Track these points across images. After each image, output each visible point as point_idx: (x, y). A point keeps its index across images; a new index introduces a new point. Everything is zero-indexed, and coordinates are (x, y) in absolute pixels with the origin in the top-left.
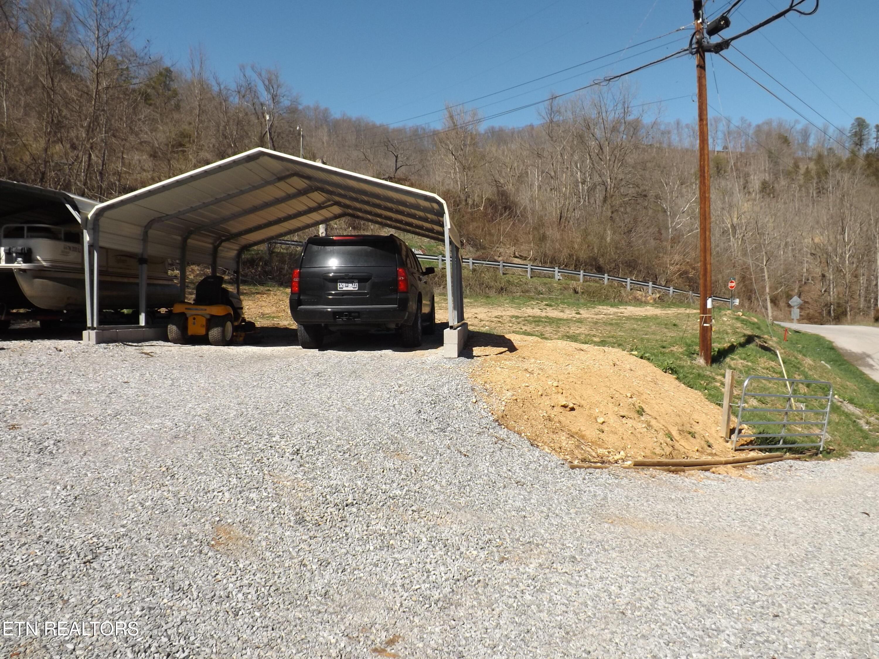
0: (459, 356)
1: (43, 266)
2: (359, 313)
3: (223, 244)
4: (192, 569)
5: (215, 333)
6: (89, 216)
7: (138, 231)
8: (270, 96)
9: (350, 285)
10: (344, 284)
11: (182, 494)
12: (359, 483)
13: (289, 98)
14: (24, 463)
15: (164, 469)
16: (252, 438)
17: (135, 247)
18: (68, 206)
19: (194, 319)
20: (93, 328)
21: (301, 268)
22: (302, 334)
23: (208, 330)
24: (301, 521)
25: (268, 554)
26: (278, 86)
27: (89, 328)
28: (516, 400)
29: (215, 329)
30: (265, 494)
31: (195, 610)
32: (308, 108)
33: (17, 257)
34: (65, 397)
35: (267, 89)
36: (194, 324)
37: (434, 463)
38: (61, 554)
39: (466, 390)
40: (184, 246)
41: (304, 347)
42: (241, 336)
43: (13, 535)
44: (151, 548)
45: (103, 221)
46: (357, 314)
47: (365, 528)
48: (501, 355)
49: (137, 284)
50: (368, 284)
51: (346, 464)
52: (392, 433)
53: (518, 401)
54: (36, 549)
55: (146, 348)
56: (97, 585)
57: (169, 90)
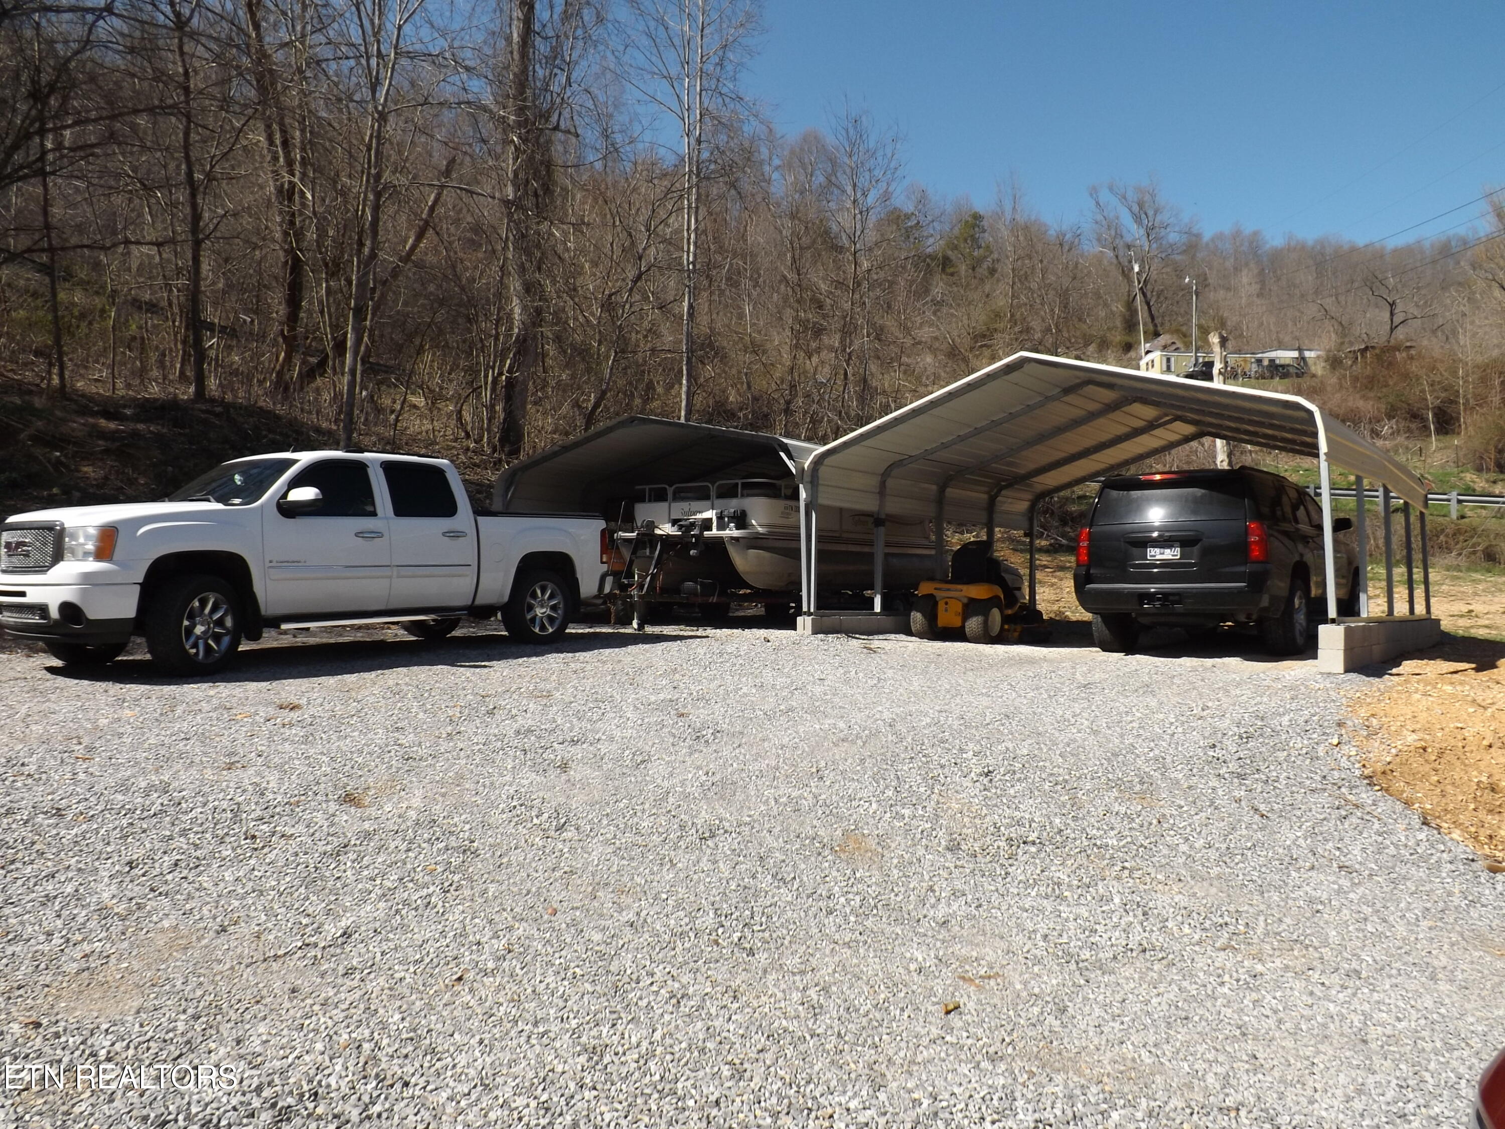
0: (1347, 670)
1: (758, 533)
2: (1179, 596)
3: (1004, 492)
4: (803, 866)
5: (973, 624)
6: (806, 466)
7: (873, 482)
8: (1142, 232)
9: (1168, 551)
10: (1158, 550)
11: (823, 797)
12: (1057, 821)
13: (1177, 229)
14: (677, 748)
15: (814, 770)
16: (935, 754)
17: (869, 504)
18: (782, 454)
19: (946, 603)
20: (809, 614)
21: (1091, 526)
22: (1099, 627)
23: (964, 620)
24: (953, 848)
25: (895, 871)
26: (1156, 212)
27: (805, 613)
28: (1425, 749)
29: (975, 619)
30: (920, 812)
31: (789, 899)
32: (1220, 236)
33: (729, 522)
34: (745, 690)
35: (1138, 220)
36: (946, 610)
37: (1195, 817)
38: (682, 827)
39: (1326, 724)
40: (940, 500)
41: (1105, 650)
42: (1015, 631)
43: (647, 806)
44: (769, 839)
45: (823, 470)
46: (1177, 598)
47: (1038, 872)
48: (1455, 676)
49: (873, 554)
50: (1196, 549)
51: (1052, 798)
52: (1147, 770)
53: (1430, 750)
54: (663, 820)
55: (876, 642)
56: (705, 859)
57: (979, 247)
